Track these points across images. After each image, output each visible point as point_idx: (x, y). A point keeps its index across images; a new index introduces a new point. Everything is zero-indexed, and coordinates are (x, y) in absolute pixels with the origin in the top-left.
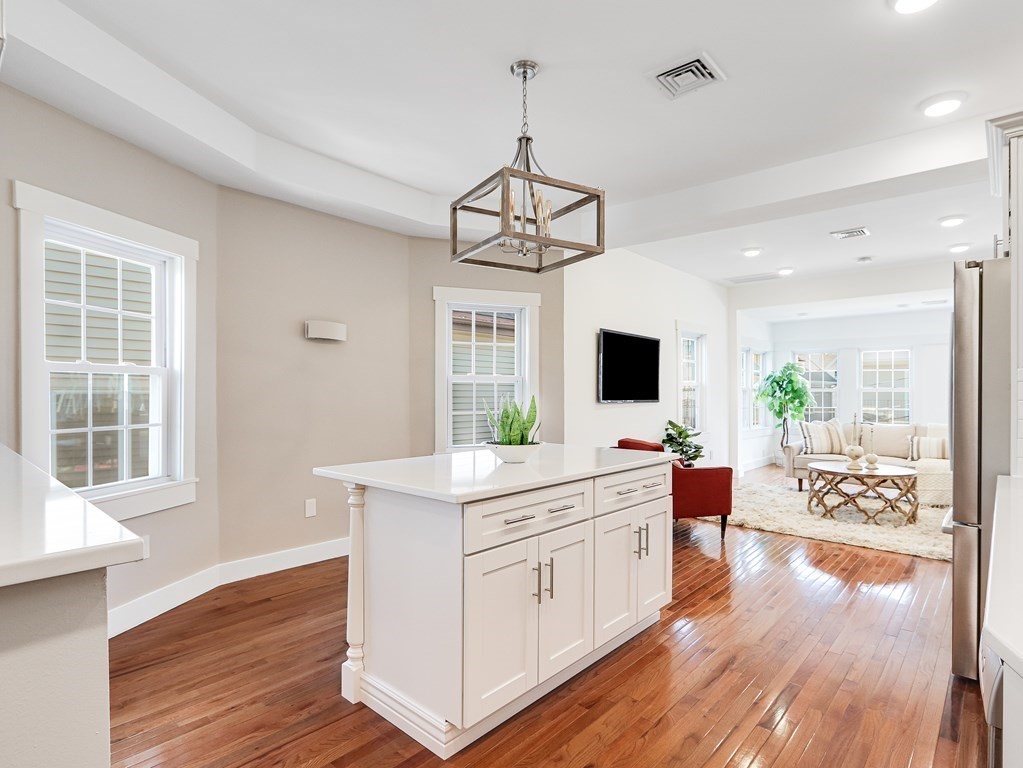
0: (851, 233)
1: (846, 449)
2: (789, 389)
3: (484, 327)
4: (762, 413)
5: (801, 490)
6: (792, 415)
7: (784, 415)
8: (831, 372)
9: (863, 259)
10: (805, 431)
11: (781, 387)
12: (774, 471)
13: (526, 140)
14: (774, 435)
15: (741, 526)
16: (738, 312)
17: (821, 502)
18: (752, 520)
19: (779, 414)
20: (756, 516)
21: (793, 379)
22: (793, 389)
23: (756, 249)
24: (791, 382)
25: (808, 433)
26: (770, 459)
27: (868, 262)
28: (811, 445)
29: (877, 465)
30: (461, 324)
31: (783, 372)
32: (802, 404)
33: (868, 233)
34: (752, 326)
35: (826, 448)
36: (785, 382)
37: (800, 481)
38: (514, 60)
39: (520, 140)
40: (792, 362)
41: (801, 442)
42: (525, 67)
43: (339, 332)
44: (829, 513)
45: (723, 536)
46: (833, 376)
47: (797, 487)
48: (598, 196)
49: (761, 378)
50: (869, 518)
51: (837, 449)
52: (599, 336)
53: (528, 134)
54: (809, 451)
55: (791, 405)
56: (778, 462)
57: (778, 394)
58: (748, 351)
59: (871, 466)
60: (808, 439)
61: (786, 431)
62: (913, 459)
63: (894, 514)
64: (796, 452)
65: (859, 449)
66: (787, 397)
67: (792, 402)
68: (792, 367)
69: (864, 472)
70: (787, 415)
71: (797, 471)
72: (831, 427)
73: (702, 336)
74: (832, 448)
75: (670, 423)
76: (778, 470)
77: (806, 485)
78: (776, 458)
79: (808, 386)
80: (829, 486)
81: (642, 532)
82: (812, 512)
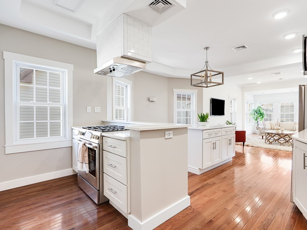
0: (277, 74)
1: (275, 128)
2: (259, 113)
3: (184, 98)
4: (251, 119)
5: (263, 139)
6: (260, 120)
7: (257, 120)
8: (271, 109)
9: (281, 79)
10: (264, 123)
11: (257, 112)
12: (254, 135)
13: (207, 62)
14: (254, 126)
15: (247, 146)
16: (245, 93)
17: (268, 140)
18: (250, 144)
19: (256, 120)
20: (251, 144)
21: (260, 110)
22: (260, 113)
23: (251, 77)
24: (260, 111)
25: (265, 124)
26: (254, 132)
27: (282, 80)
28: (266, 127)
29: (284, 131)
30: (179, 97)
31: (257, 108)
32: (263, 117)
33: (281, 73)
34: (249, 96)
35: (270, 128)
36: (258, 111)
37: (263, 136)
38: (205, 47)
39: (206, 62)
40: (260, 106)
41: (263, 126)
42: (207, 48)
43: (155, 100)
44: (271, 143)
45: (243, 147)
46: (272, 110)
47: (262, 138)
48: (223, 73)
49: (251, 110)
50: (281, 144)
51: (273, 128)
52: (211, 100)
53: (207, 61)
54: (265, 129)
55: (259, 117)
56: (256, 133)
57: (256, 114)
58: (247, 103)
59: (282, 132)
60: (265, 126)
61: (258, 124)
62: (294, 131)
63: (288, 144)
64: (262, 129)
65: (279, 128)
66: (258, 115)
67: (260, 117)
68: (260, 107)
69: (280, 133)
70: (259, 120)
71: (262, 134)
72: (271, 123)
73: (235, 99)
74: (272, 127)
75: (227, 121)
76: (256, 135)
77: (264, 137)
78: (255, 132)
79: (264, 112)
80: (271, 137)
81: (230, 140)
82: (266, 143)
